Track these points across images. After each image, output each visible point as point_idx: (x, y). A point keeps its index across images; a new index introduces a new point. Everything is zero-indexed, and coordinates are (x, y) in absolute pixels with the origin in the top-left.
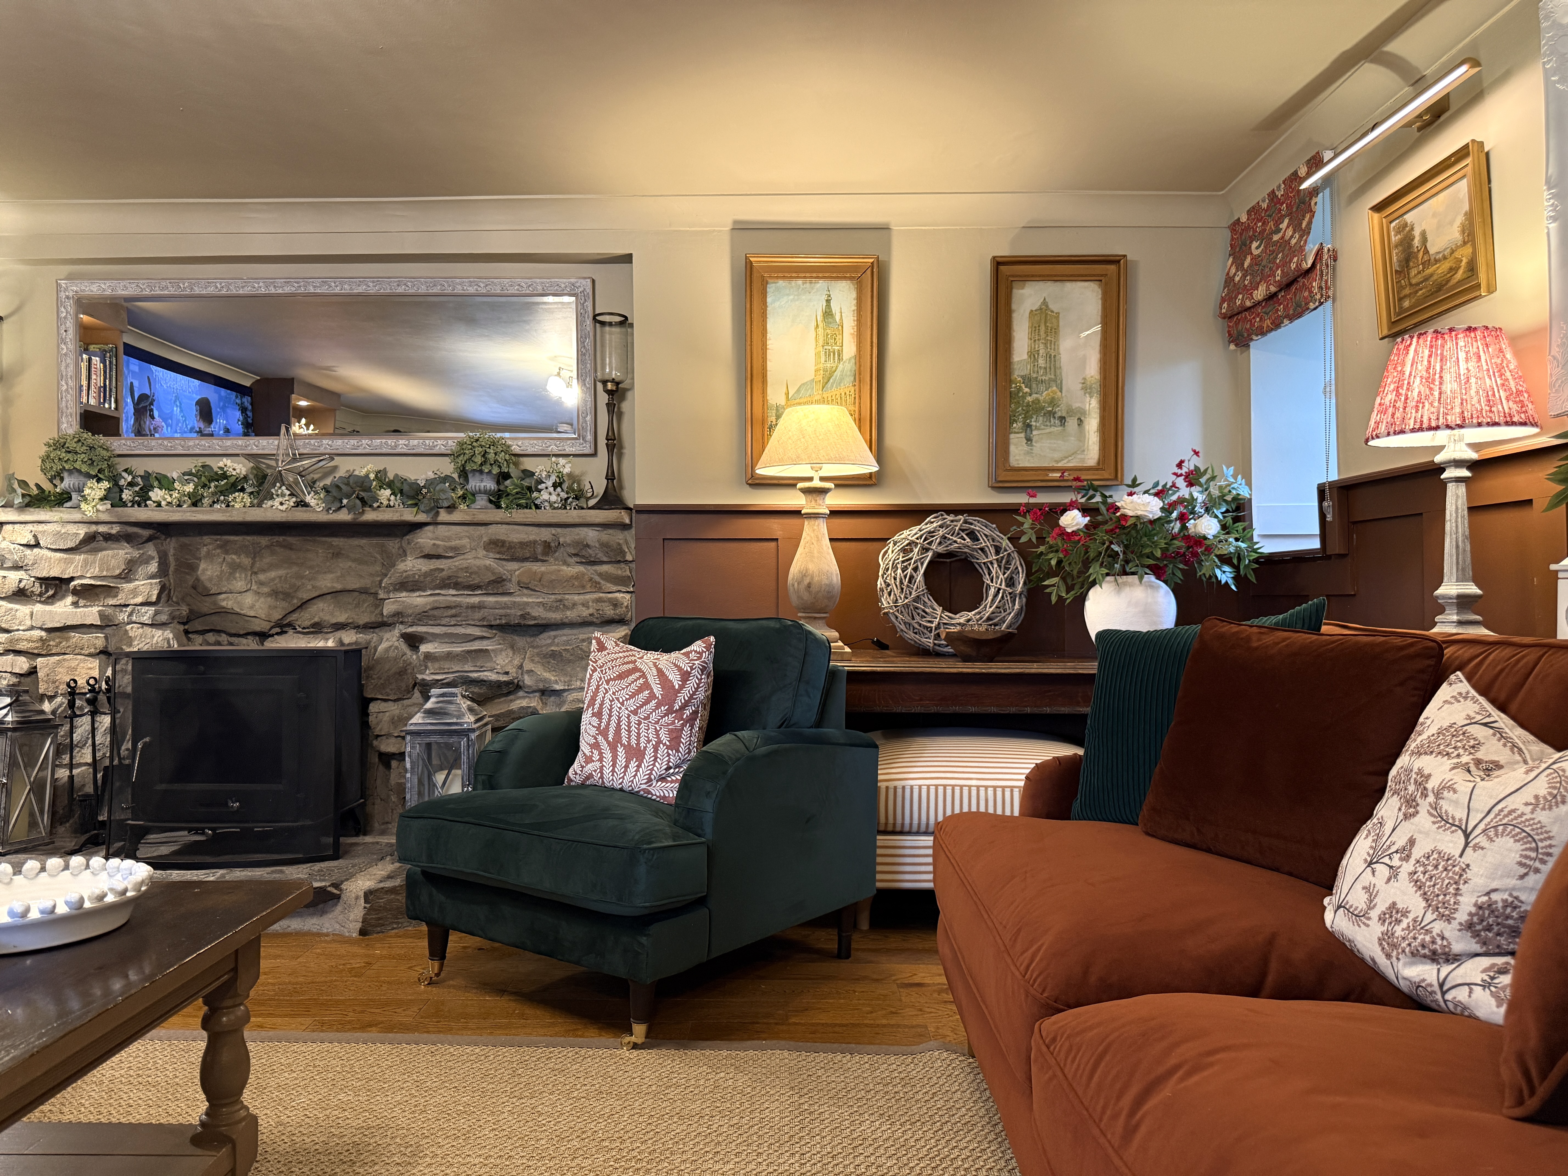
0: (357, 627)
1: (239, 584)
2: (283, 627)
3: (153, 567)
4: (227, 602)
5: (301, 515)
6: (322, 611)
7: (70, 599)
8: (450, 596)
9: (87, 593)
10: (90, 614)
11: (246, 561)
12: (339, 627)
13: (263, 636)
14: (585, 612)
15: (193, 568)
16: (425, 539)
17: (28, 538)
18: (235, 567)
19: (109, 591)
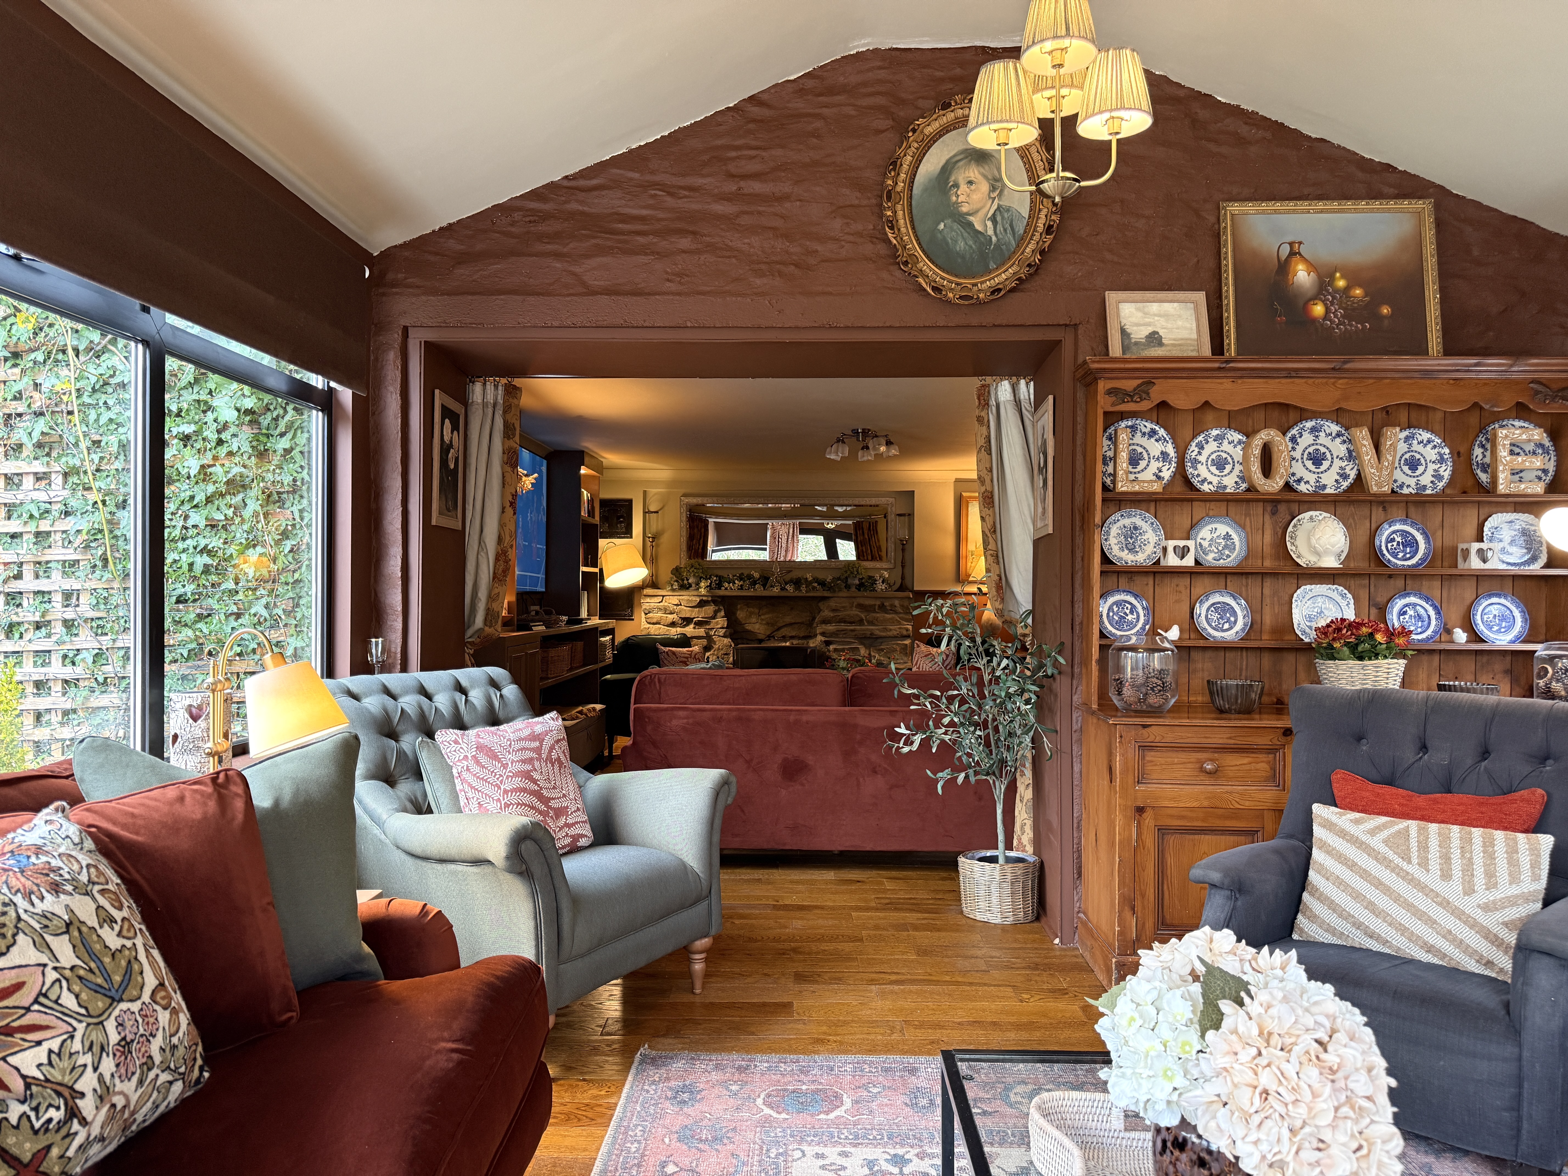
0: (799, 638)
1: (754, 620)
2: (770, 637)
3: (722, 613)
4: (749, 627)
5: (784, 594)
6: (785, 631)
7: (692, 626)
8: (843, 626)
9: (699, 624)
10: (701, 632)
11: (757, 611)
12: (792, 637)
13: (761, 641)
14: (895, 633)
15: (735, 614)
16: (832, 603)
17: (677, 602)
18: (751, 613)
19: (707, 623)
